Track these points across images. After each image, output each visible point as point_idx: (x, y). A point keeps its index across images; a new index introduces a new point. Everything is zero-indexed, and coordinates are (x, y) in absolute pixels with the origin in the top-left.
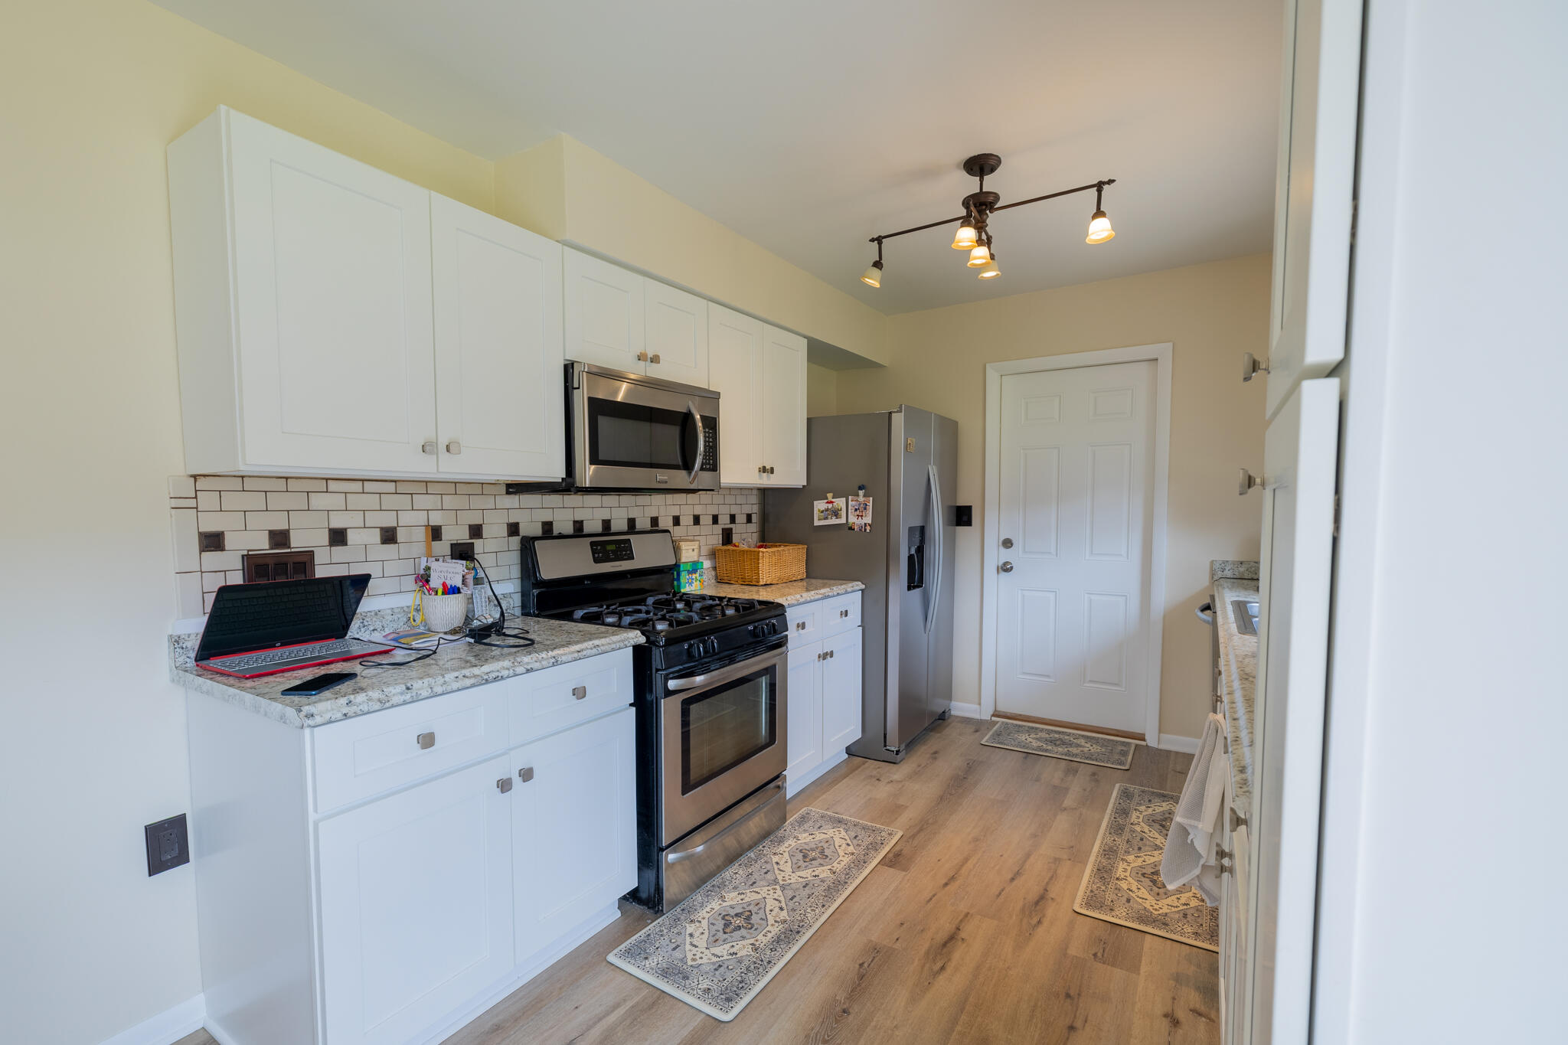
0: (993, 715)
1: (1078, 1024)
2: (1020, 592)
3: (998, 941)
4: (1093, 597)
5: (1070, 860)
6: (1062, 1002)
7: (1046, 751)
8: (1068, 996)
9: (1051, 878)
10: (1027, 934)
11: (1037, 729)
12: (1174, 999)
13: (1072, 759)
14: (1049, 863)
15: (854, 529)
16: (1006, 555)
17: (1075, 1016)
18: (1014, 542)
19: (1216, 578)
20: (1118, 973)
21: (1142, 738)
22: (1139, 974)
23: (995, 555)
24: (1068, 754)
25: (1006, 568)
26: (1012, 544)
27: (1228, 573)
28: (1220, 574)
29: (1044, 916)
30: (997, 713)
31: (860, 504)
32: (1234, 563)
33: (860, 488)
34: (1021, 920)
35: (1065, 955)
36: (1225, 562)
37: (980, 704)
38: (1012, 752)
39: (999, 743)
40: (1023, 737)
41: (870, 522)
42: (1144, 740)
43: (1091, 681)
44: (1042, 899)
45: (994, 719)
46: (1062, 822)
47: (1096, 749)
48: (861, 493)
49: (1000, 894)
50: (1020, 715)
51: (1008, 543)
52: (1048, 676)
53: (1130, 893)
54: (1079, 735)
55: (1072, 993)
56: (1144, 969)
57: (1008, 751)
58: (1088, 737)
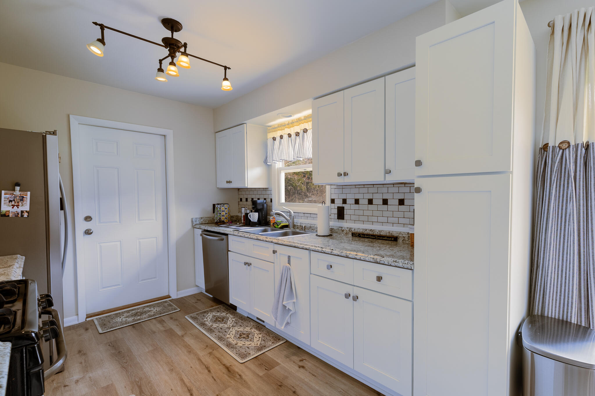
0: (87, 318)
1: (294, 390)
2: (98, 244)
3: (241, 392)
4: (141, 240)
5: (213, 350)
6: (282, 389)
7: (139, 319)
8: (280, 386)
9: (219, 360)
10: (244, 382)
11: (119, 313)
12: (294, 362)
13: (155, 317)
14: (210, 356)
15: (9, 216)
16: (88, 225)
17: (290, 389)
18: (92, 217)
19: (194, 225)
20: (277, 368)
21: (169, 297)
22: (281, 364)
23: (81, 226)
24: (150, 316)
25: (88, 232)
26: (92, 219)
27: (198, 222)
28: (195, 223)
29: (237, 372)
30: (88, 316)
31: (14, 197)
32: (199, 218)
33: (18, 184)
34: (235, 380)
35: (261, 377)
36: (196, 218)
37: (77, 315)
38: (122, 328)
39: (111, 328)
40: (119, 320)
41: (28, 210)
42: (170, 297)
43: (142, 280)
44: (228, 369)
45: (88, 319)
46: (189, 341)
47: (158, 309)
48: (18, 188)
49: (214, 379)
50: (104, 311)
51: (88, 219)
52: (119, 285)
53: (245, 345)
54: (144, 307)
55: (280, 384)
56: (279, 361)
57: (120, 329)
58: (150, 305)
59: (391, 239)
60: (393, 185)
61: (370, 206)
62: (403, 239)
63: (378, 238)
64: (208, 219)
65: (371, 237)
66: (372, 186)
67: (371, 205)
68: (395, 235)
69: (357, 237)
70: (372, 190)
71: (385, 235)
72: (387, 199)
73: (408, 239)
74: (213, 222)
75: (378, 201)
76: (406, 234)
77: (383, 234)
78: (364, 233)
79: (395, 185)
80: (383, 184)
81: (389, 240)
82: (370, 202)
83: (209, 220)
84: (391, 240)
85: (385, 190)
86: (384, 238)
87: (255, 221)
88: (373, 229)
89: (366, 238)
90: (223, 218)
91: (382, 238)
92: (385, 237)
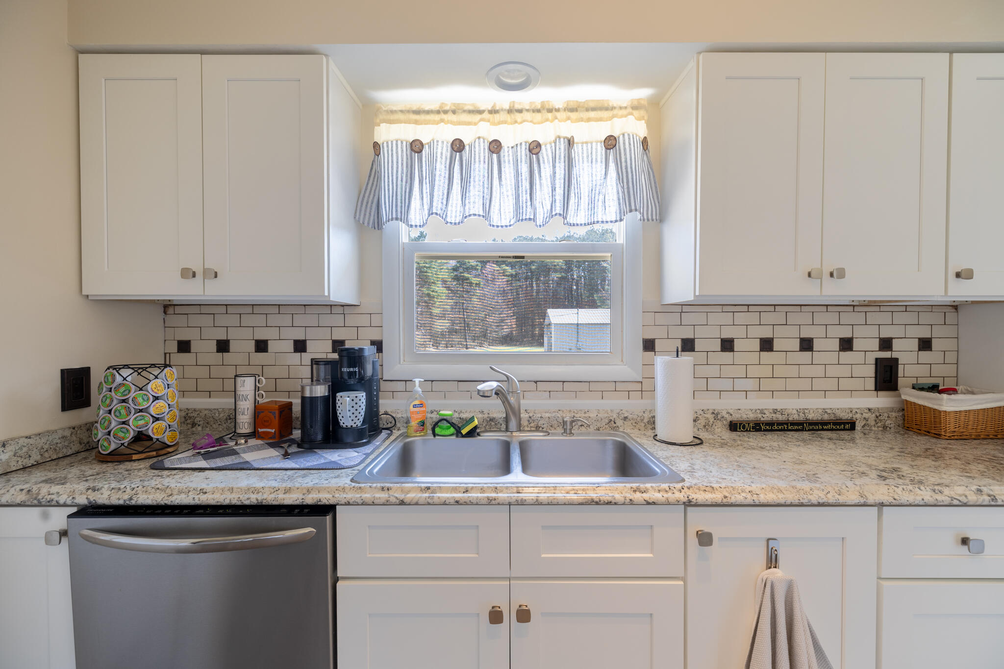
59: (844, 427)
60: (826, 307)
61: (764, 354)
62: (864, 422)
63: (811, 427)
64: (41, 442)
65: (790, 428)
66: (772, 308)
67: (770, 353)
68: (845, 416)
69: (750, 431)
70: (768, 318)
71: (820, 418)
72: (812, 339)
73: (876, 421)
74: (65, 450)
75: (787, 341)
76: (866, 411)
77: (813, 417)
78: (762, 419)
79: (830, 308)
80: (801, 305)
81: (838, 430)
82: (767, 345)
83: (46, 447)
84: (844, 429)
85: (805, 318)
86: (825, 427)
87: (354, 426)
88: (779, 408)
89: (776, 430)
90: (155, 430)
91: (820, 427)
92: (830, 423)
